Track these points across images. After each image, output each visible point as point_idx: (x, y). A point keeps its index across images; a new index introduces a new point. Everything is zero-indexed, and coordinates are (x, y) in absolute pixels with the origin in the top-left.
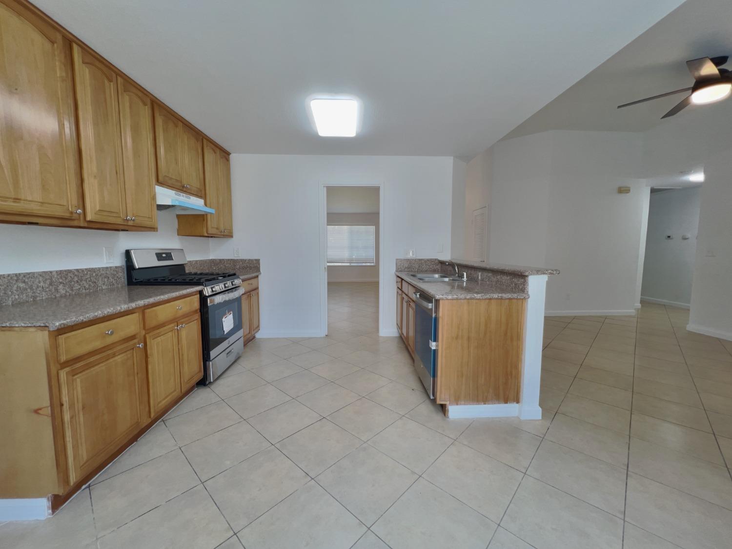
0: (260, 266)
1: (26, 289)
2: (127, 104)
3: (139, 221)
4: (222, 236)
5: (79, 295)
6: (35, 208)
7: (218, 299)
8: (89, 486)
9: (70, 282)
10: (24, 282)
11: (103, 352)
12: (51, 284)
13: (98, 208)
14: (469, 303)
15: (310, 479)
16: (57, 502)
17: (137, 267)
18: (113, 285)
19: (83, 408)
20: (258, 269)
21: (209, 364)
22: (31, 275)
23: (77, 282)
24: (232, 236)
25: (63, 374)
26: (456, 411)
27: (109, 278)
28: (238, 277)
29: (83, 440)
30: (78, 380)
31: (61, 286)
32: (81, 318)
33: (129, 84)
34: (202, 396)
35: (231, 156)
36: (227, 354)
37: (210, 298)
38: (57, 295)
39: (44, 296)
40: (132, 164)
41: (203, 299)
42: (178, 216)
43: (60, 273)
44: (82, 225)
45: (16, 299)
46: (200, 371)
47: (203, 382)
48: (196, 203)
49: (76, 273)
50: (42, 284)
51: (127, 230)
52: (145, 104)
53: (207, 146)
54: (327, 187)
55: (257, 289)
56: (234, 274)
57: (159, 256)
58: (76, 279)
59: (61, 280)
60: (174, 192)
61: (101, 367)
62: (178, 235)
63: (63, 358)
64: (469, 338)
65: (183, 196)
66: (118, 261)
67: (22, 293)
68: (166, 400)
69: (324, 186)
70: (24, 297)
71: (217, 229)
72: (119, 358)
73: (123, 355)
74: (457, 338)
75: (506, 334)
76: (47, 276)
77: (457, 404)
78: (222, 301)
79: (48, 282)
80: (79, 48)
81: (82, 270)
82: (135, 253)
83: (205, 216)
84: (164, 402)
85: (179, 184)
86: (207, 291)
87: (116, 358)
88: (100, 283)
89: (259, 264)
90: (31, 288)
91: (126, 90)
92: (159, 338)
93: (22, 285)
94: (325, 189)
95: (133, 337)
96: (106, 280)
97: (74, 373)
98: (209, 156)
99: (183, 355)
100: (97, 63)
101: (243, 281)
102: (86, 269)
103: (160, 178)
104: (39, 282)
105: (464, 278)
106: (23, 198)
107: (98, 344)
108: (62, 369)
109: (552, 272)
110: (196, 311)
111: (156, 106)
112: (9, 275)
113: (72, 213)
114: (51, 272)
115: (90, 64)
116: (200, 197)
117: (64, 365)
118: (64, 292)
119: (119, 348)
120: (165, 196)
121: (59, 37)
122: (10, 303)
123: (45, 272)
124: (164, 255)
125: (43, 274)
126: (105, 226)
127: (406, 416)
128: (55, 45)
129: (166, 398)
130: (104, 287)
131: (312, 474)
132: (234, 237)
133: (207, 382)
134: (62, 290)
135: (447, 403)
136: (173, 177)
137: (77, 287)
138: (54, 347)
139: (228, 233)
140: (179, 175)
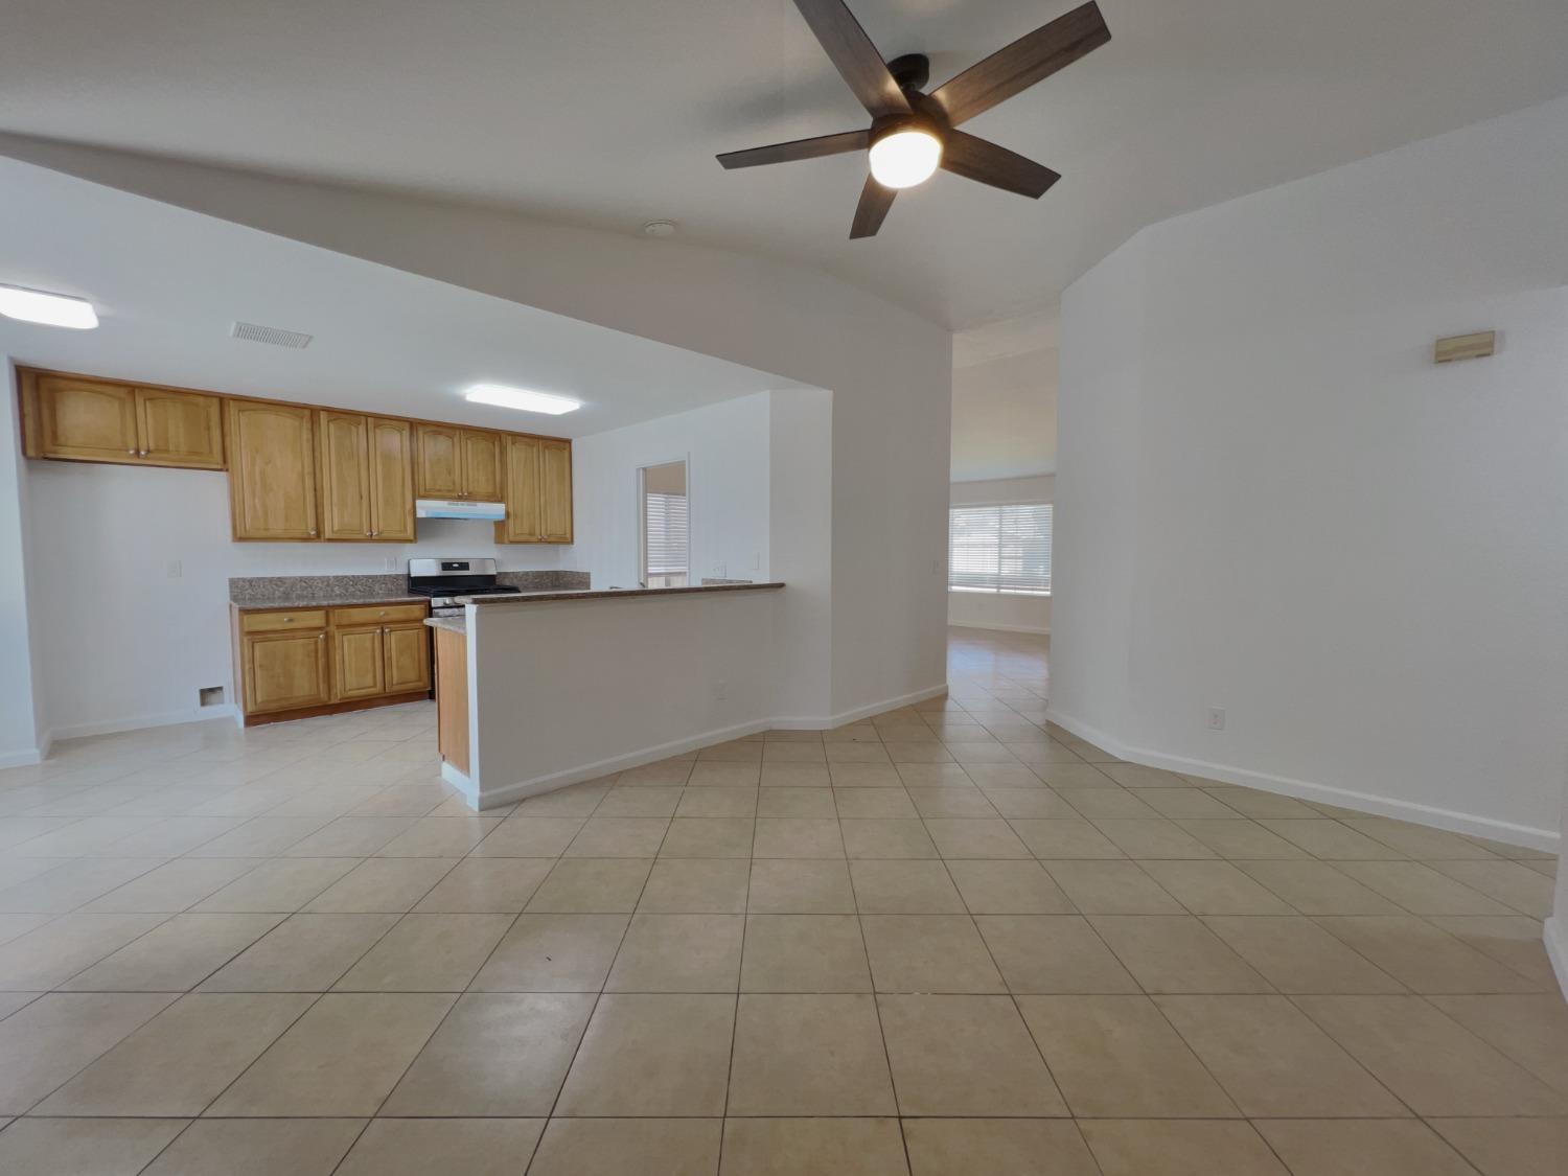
2: (378, 436)
5: (353, 595)
8: (274, 725)
9: (346, 585)
10: (306, 583)
12: (327, 586)
13: (338, 528)
17: (416, 576)
18: (391, 589)
19: (261, 666)
22: (312, 578)
24: (572, 542)
25: (247, 639)
27: (387, 583)
29: (260, 687)
30: (259, 647)
31: (337, 588)
33: (382, 419)
35: (574, 444)
38: (333, 594)
39: (322, 594)
40: (381, 486)
43: (336, 578)
45: (298, 595)
46: (419, 680)
47: (429, 694)
48: (491, 510)
49: (352, 579)
52: (402, 430)
53: (513, 442)
57: (446, 566)
60: (447, 502)
61: (280, 643)
62: (496, 543)
65: (465, 504)
66: (399, 571)
70: (305, 593)
71: (532, 534)
72: (300, 641)
73: (304, 640)
76: (326, 580)
80: (325, 413)
81: (358, 577)
83: (504, 521)
84: (355, 692)
85: (454, 494)
86: (434, 602)
87: (296, 641)
88: (377, 587)
91: (377, 426)
92: (354, 635)
93: (304, 584)
94: (641, 472)
95: (320, 628)
96: (384, 585)
97: (256, 641)
98: (518, 454)
100: (344, 416)
102: (363, 576)
103: (422, 491)
107: (279, 627)
108: (248, 636)
110: (416, 621)
111: (418, 426)
113: (309, 534)
115: (337, 420)
116: (500, 501)
119: (300, 633)
121: (307, 412)
124: (456, 566)
125: (322, 579)
128: (304, 419)
129: (361, 689)
132: (575, 543)
136: (444, 488)
137: (351, 589)
138: (241, 621)
139: (568, 540)
140: (454, 484)
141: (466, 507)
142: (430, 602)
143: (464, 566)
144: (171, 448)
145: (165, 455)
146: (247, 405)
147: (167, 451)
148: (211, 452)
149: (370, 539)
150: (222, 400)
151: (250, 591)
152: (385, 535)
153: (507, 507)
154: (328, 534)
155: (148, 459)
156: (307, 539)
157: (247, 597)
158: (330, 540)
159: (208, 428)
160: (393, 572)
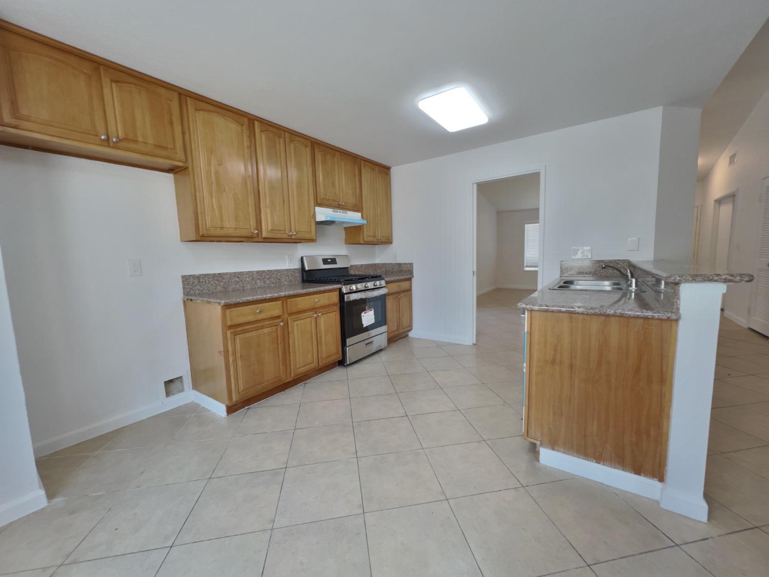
0: (413, 269)
1: (239, 282)
2: (292, 151)
3: (299, 236)
4: (380, 243)
5: (269, 287)
6: (231, 232)
7: (354, 297)
8: (248, 408)
9: (264, 278)
10: (238, 277)
11: (256, 324)
12: (252, 280)
13: (270, 229)
14: (571, 317)
15: (356, 456)
16: (231, 410)
17: (307, 269)
18: (292, 282)
19: (241, 357)
20: (411, 272)
21: (346, 349)
23: (268, 278)
24: (391, 243)
25: (229, 333)
26: (549, 457)
27: (289, 276)
28: (383, 279)
29: (241, 377)
30: (238, 339)
31: (258, 281)
32: (239, 300)
33: (294, 135)
34: (338, 372)
35: (391, 170)
36: (366, 344)
37: (348, 295)
38: (256, 287)
39: (249, 287)
40: (295, 193)
41: (342, 295)
42: (346, 229)
43: (258, 272)
44: (260, 241)
45: (234, 288)
46: (337, 353)
47: (342, 363)
48: (354, 217)
49: (268, 273)
50: (247, 279)
51: (301, 243)
52: (306, 146)
53: (364, 167)
54: (477, 183)
55: (409, 290)
56: (380, 276)
57: (325, 261)
58: (267, 277)
59: (258, 277)
60: (332, 210)
61: (253, 334)
62: (346, 244)
63: (229, 323)
64: (571, 366)
65: (340, 212)
66: (297, 265)
67: (237, 284)
68: (306, 367)
69: (473, 184)
71: (374, 237)
72: (266, 330)
73: (269, 328)
74: (553, 362)
75: (637, 371)
77: (553, 449)
78: (358, 299)
79: (251, 278)
80: (259, 123)
81: (271, 271)
82: (306, 259)
83: (362, 227)
84: (302, 369)
85: (336, 203)
86: (345, 289)
87: (264, 329)
88: (283, 280)
89: (412, 268)
90: (241, 281)
91: (291, 141)
92: (299, 321)
93: (237, 279)
94: (475, 186)
95: (278, 317)
96: (287, 278)
97: (235, 334)
98: (367, 175)
99: (320, 337)
100: (271, 129)
101: (387, 283)
102: (274, 270)
103: (319, 201)
104: (246, 278)
105: (631, 286)
106: (225, 226)
107: (251, 318)
108: (229, 329)
109: (732, 278)
110: (334, 305)
111: (315, 145)
112: (230, 273)
113: (253, 233)
114: (253, 272)
115: (266, 131)
116: (357, 211)
117: (230, 327)
118: (260, 285)
119: (267, 323)
120: (323, 214)
121: (246, 120)
122: (231, 290)
123: (249, 272)
124: (329, 260)
126: (275, 241)
127: (488, 442)
128: (244, 126)
129: (305, 366)
130: (286, 283)
131: (359, 454)
132: (393, 243)
133: (346, 364)
134: (259, 283)
135: (538, 443)
136: (330, 198)
137: (268, 282)
138: (224, 316)
139: (388, 241)
140: (336, 195)
141: (341, 214)
142: (340, 289)
143: (333, 261)
144: (140, 139)
145: (133, 146)
146: (203, 105)
147: (136, 141)
148: (174, 148)
149: (290, 239)
150: (184, 95)
151: (199, 287)
153: (362, 215)
154: (265, 233)
155: (118, 148)
156: (249, 238)
157: (197, 291)
159: (171, 124)
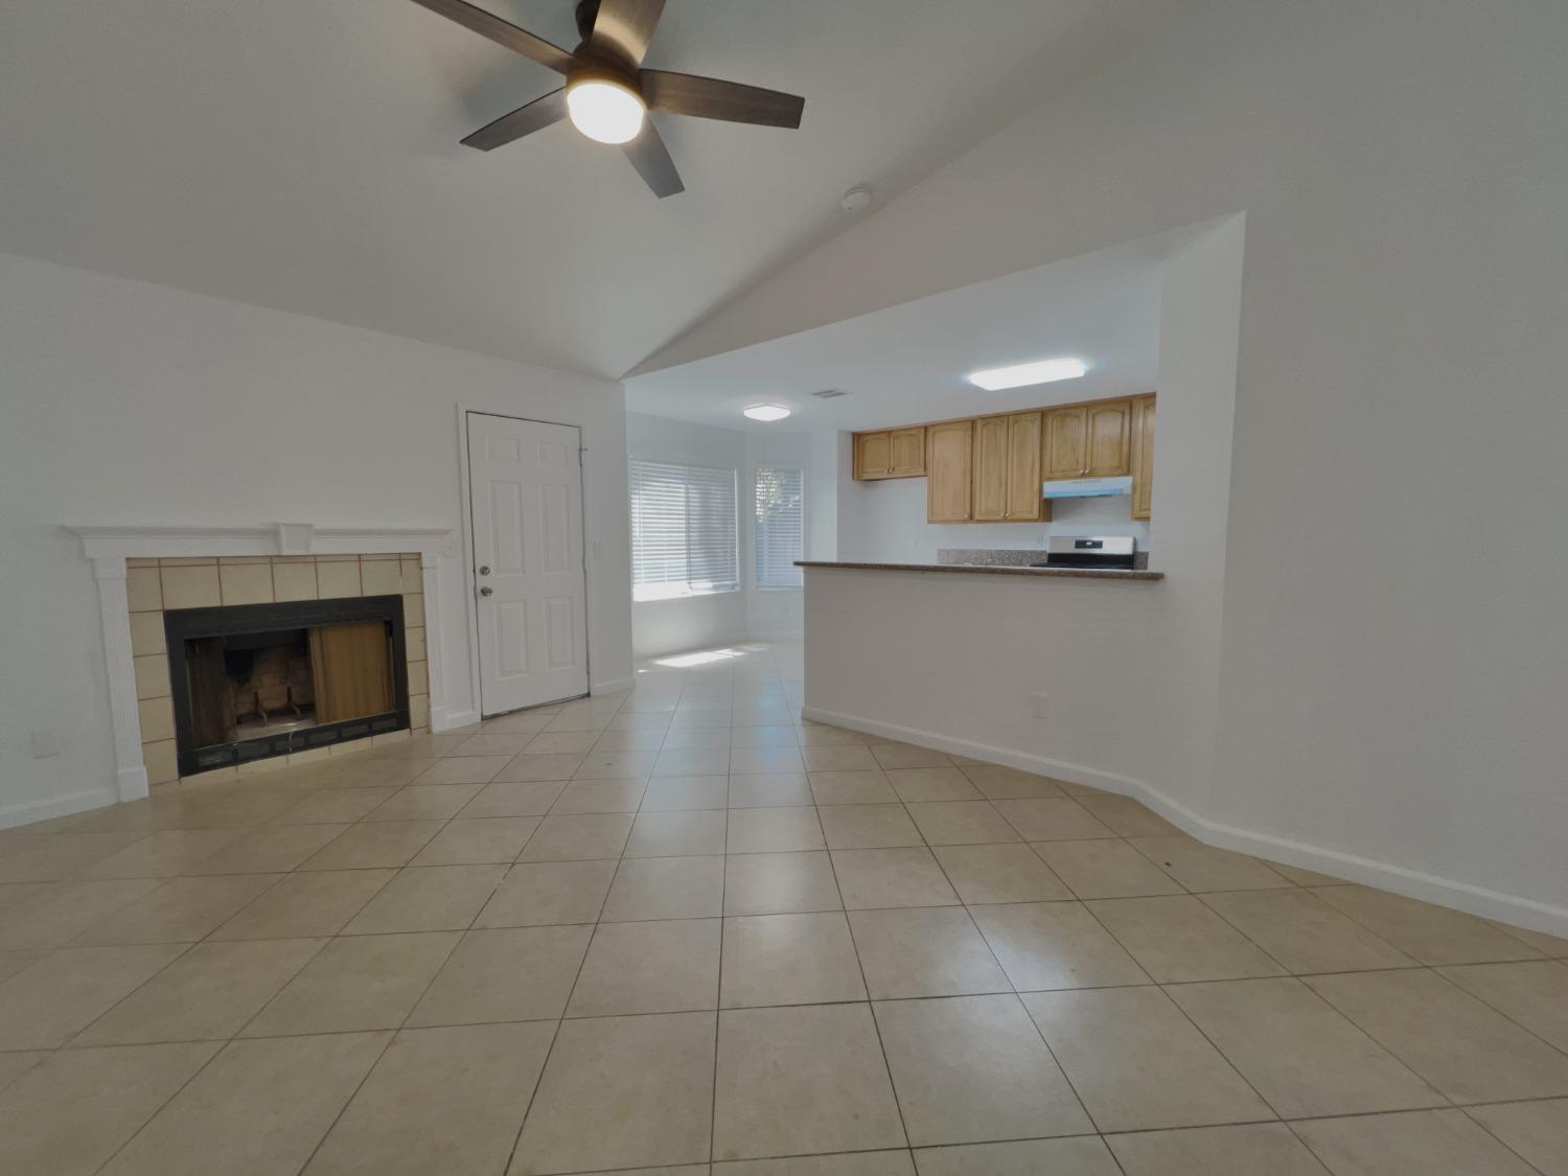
2: (1016, 432)
33: (1020, 415)
52: (1034, 421)
57: (1080, 544)
60: (1071, 481)
65: (1086, 482)
85: (1078, 472)
91: (1015, 422)
100: (992, 420)
103: (1047, 475)
111: (1048, 413)
115: (987, 424)
116: (1126, 475)
124: (1089, 544)
136: (1067, 469)
140: (1077, 461)
141: (1088, 484)
143: (1098, 544)
144: (902, 465)
148: (919, 464)
149: (1005, 520)
150: (927, 427)
152: (1016, 516)
153: (1134, 479)
154: (977, 517)
155: (894, 474)
156: (964, 521)
158: (979, 521)
159: (919, 448)
160: (1039, 548)
